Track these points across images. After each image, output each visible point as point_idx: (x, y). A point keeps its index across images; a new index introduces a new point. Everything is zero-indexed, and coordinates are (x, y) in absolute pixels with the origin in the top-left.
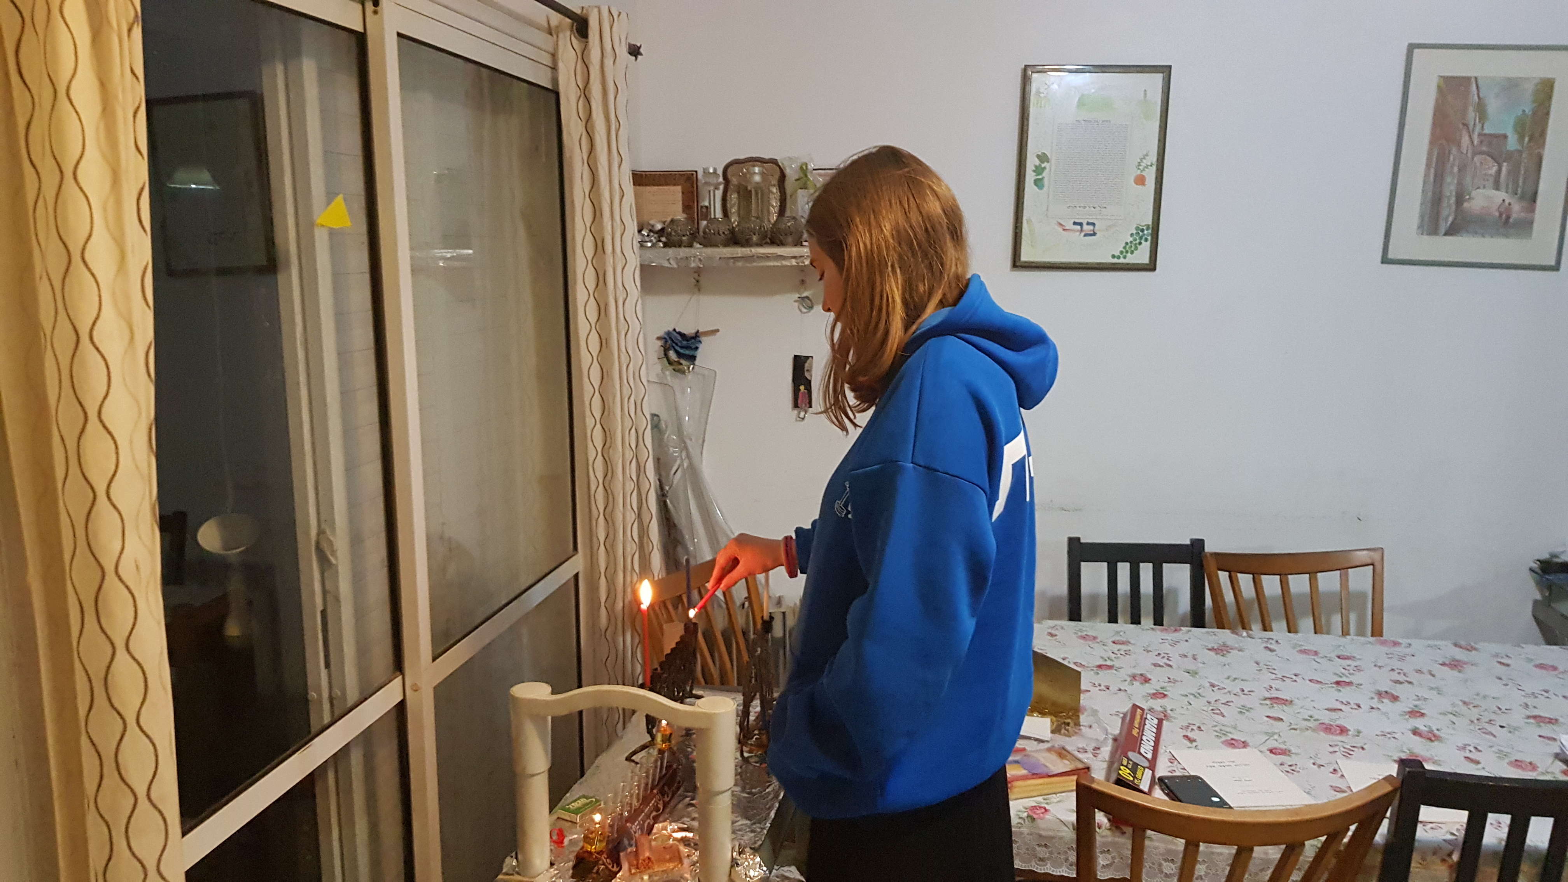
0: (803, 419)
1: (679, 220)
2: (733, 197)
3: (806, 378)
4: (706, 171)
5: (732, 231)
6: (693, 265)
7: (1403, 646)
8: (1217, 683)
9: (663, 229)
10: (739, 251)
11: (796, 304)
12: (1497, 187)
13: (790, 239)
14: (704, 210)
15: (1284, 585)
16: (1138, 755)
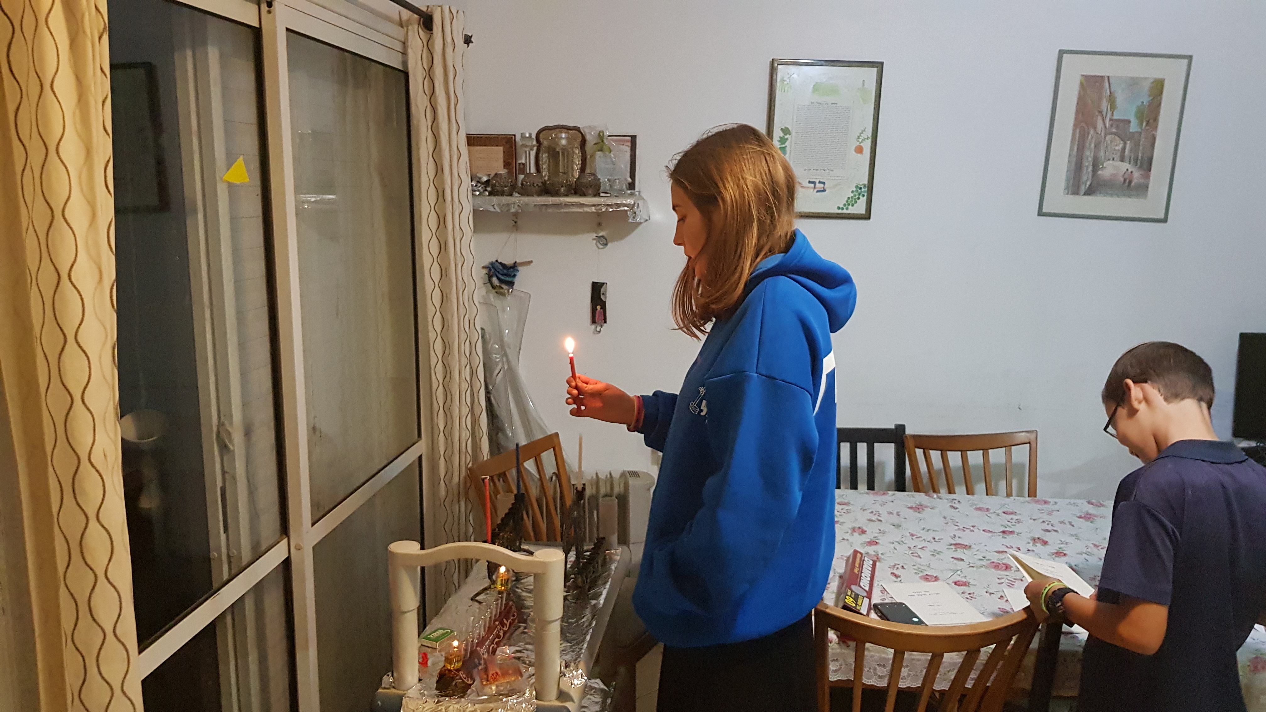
0: (600, 332)
1: (501, 175)
2: (544, 156)
3: (601, 299)
4: (523, 136)
5: (544, 183)
6: (513, 210)
7: (1051, 504)
8: (915, 533)
9: (488, 181)
10: (550, 200)
11: (595, 242)
12: (1122, 160)
13: (590, 191)
14: (522, 166)
15: (964, 459)
16: (859, 588)
